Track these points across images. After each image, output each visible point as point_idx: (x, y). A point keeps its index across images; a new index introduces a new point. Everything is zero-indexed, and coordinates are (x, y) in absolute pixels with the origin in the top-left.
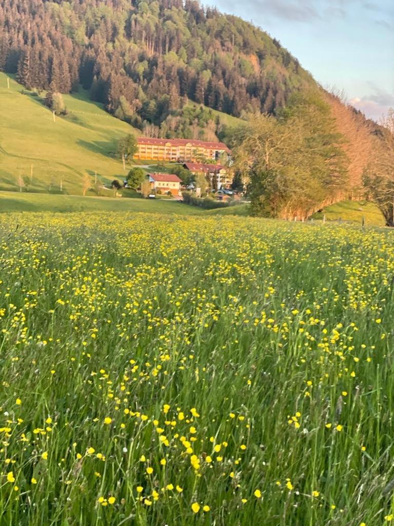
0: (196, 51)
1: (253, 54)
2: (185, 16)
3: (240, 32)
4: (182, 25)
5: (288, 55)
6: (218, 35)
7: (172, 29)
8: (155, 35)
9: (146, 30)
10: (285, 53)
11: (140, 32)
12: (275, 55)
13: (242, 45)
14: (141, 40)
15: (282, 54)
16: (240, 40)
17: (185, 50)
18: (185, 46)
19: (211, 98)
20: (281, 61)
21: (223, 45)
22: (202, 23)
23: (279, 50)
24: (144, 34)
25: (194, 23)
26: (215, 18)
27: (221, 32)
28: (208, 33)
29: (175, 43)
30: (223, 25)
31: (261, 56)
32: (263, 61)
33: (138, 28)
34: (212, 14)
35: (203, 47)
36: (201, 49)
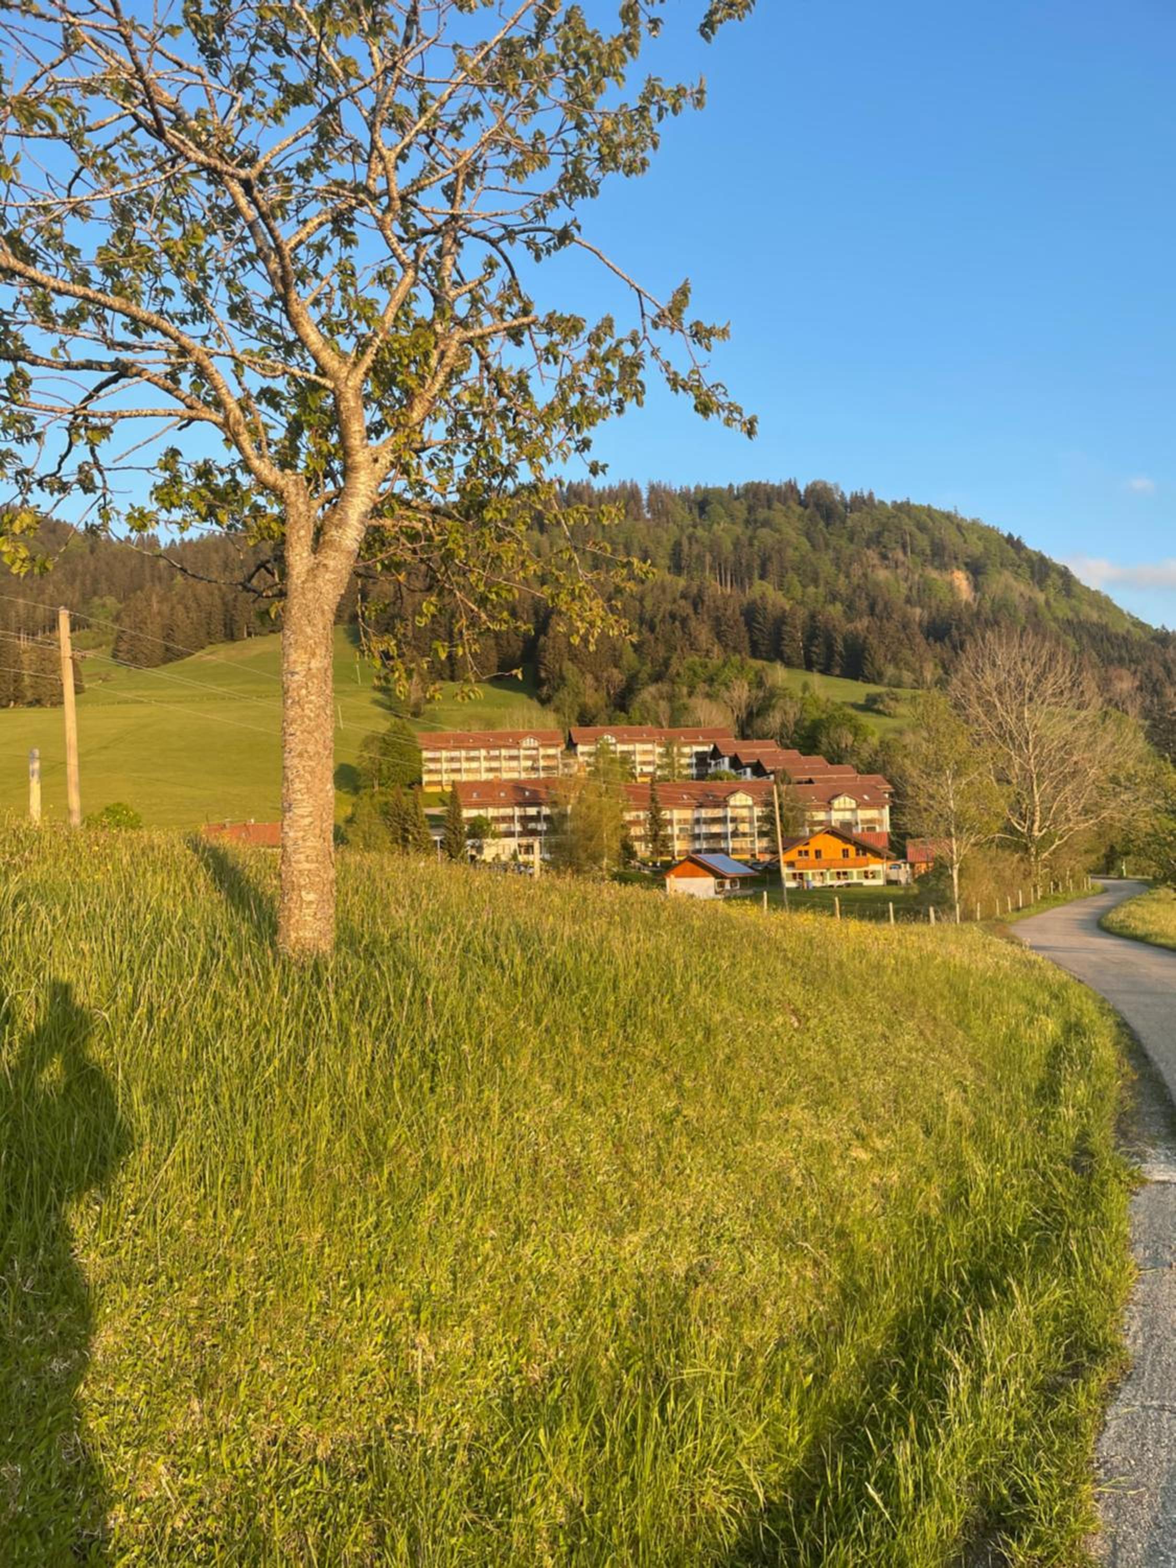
0: (822, 575)
1: (959, 568)
2: (800, 517)
3: (922, 528)
4: (793, 533)
5: (1042, 559)
6: (875, 540)
7: (770, 541)
8: (732, 558)
9: (711, 552)
10: (1035, 558)
11: (700, 558)
12: (1013, 565)
13: (928, 552)
14: (703, 571)
15: (1029, 560)
16: (923, 542)
17: (796, 579)
18: (796, 570)
19: (817, 650)
20: (1027, 576)
21: (884, 557)
22: (838, 523)
23: (1023, 555)
24: (708, 559)
25: (822, 524)
26: (865, 509)
27: (879, 534)
28: (851, 540)
29: (773, 567)
30: (884, 520)
31: (976, 570)
32: (981, 578)
33: (696, 549)
34: (861, 503)
35: (838, 566)
36: (833, 570)
